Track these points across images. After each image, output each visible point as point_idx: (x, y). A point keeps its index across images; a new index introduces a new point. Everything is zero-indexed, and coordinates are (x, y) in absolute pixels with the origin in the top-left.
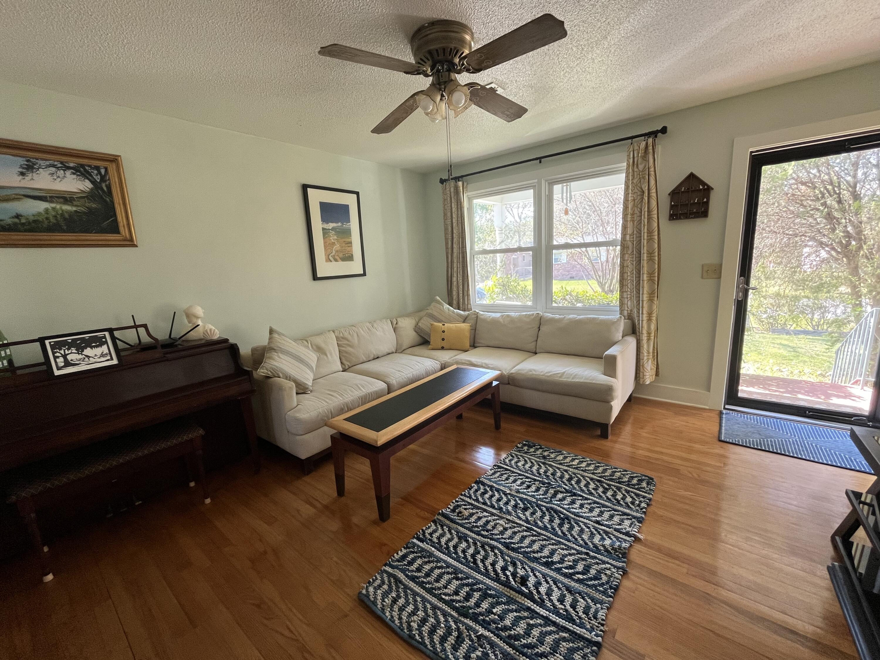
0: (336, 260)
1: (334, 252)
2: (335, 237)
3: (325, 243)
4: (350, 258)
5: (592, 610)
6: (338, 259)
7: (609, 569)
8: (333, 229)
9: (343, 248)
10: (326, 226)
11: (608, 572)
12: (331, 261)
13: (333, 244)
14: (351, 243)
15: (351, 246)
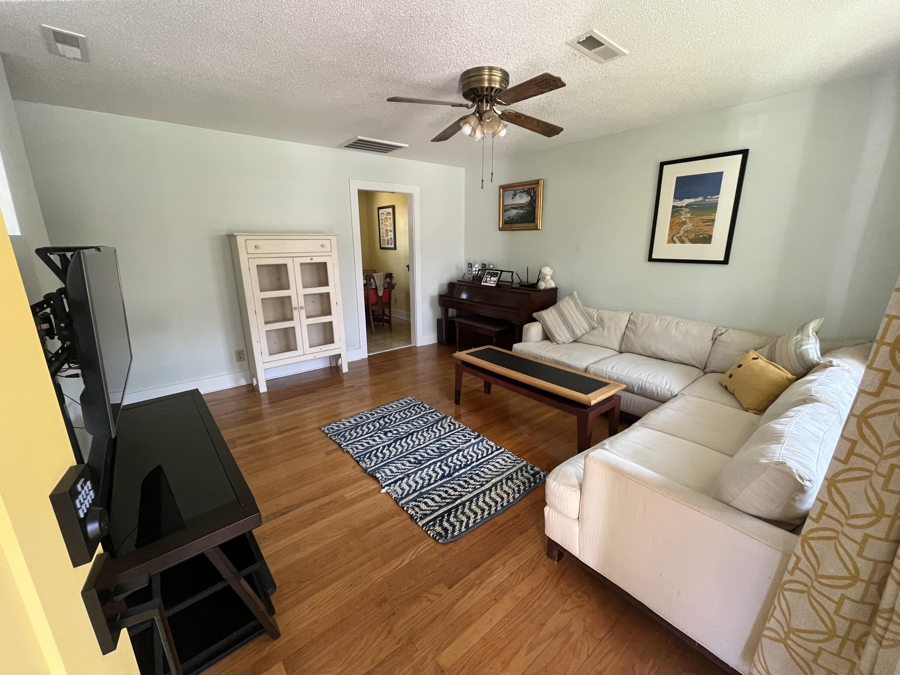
0: (682, 242)
1: (682, 232)
2: (689, 215)
3: (672, 223)
4: (707, 239)
5: (355, 449)
6: (685, 239)
7: (370, 464)
8: (687, 206)
9: (698, 228)
10: (678, 203)
11: (369, 463)
12: (675, 242)
13: (685, 223)
14: (713, 221)
15: (713, 225)
